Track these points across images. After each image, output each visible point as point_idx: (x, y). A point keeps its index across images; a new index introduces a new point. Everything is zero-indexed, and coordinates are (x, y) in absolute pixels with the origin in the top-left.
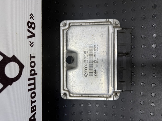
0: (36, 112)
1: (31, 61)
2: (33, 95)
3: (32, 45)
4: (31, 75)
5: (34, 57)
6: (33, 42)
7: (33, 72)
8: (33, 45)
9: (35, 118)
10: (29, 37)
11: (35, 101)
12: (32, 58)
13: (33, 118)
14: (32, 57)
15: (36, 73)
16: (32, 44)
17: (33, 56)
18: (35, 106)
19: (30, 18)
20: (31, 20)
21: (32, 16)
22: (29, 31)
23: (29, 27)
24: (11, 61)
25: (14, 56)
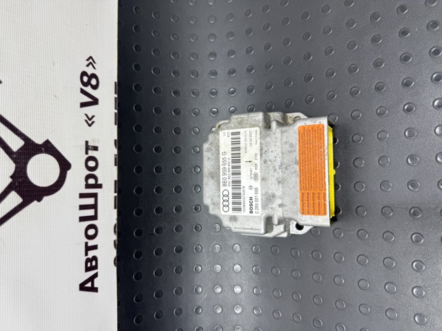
0: (97, 273)
1: (87, 156)
2: (91, 232)
3: (90, 121)
4: (88, 186)
5: (96, 148)
6: (93, 116)
7: (91, 181)
8: (93, 122)
9: (95, 286)
10: (83, 105)
11: (95, 247)
12: (91, 150)
13: (89, 285)
15: (99, 183)
16: (90, 120)
17: (92, 147)
18: (95, 258)
19: (88, 66)
20: (90, 71)
21: (91, 61)
22: (83, 92)
23: (85, 84)
24: (41, 152)
25: (47, 142)
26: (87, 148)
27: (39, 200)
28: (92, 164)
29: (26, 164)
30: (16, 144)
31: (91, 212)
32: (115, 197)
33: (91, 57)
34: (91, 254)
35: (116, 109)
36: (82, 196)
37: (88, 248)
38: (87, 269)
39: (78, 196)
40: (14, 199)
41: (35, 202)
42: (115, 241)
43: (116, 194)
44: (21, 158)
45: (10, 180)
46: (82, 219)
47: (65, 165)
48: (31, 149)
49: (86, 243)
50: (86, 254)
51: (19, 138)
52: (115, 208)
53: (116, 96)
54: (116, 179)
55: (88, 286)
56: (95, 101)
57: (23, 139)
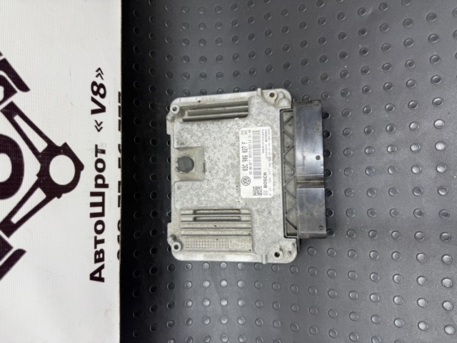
0: (103, 265)
1: (97, 158)
2: (99, 227)
3: (99, 127)
4: (97, 186)
5: (103, 152)
6: (101, 123)
7: (100, 181)
8: (101, 128)
9: (102, 276)
10: (94, 112)
11: (102, 241)
12: (100, 153)
13: (97, 275)
14: (97, 151)
15: (106, 183)
16: (99, 125)
17: (101, 150)
18: (102, 251)
19: (97, 76)
20: (99, 81)
21: (100, 72)
22: (93, 100)
23: (95, 93)
24: (61, 154)
25: (65, 145)
27: (59, 197)
28: (100, 166)
29: (49, 164)
30: (41, 146)
31: (99, 209)
32: (119, 196)
33: (99, 69)
34: (100, 247)
35: (119, 116)
36: (93, 194)
37: (97, 242)
38: (97, 261)
39: (89, 194)
40: (39, 195)
41: (56, 198)
42: (118, 236)
43: (120, 194)
46: (93, 215)
47: (79, 166)
48: (53, 150)
49: (96, 237)
50: (95, 248)
51: (43, 141)
52: (119, 206)
53: (120, 105)
54: (120, 180)
55: (96, 277)
56: (103, 109)
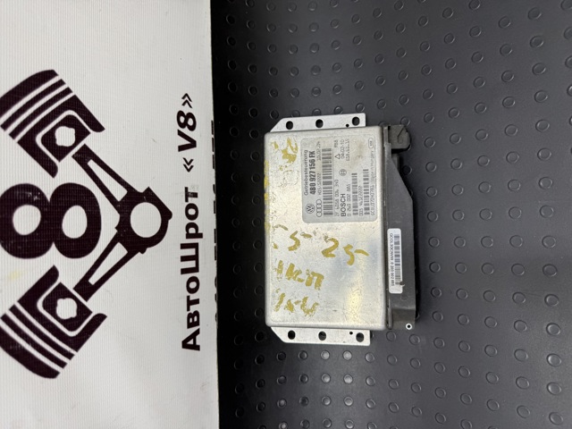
0: (198, 330)
1: (187, 204)
2: (193, 285)
3: (188, 165)
4: (189, 236)
5: (195, 195)
6: (192, 160)
7: (192, 231)
8: (192, 167)
9: (197, 344)
10: (181, 148)
11: (197, 302)
12: (191, 197)
13: (191, 342)
15: (199, 232)
17: (192, 193)
18: (196, 313)
19: (184, 104)
20: (186, 110)
21: (187, 99)
22: (180, 134)
23: (182, 125)
24: (143, 201)
25: (148, 190)
26: (188, 195)
27: (143, 252)
28: (192, 212)
29: (129, 214)
30: (119, 193)
31: (191, 264)
32: (215, 247)
33: (186, 95)
34: (193, 308)
35: (213, 151)
36: (184, 246)
37: (190, 303)
38: (190, 325)
39: (180, 246)
41: (139, 253)
43: (215, 244)
44: (125, 207)
45: (116, 231)
46: (184, 271)
47: (166, 214)
48: (134, 198)
49: (188, 297)
50: (188, 309)
51: (122, 187)
52: (215, 259)
53: (213, 136)
54: (215, 227)
55: (190, 344)
56: (193, 144)
57: (126, 188)
